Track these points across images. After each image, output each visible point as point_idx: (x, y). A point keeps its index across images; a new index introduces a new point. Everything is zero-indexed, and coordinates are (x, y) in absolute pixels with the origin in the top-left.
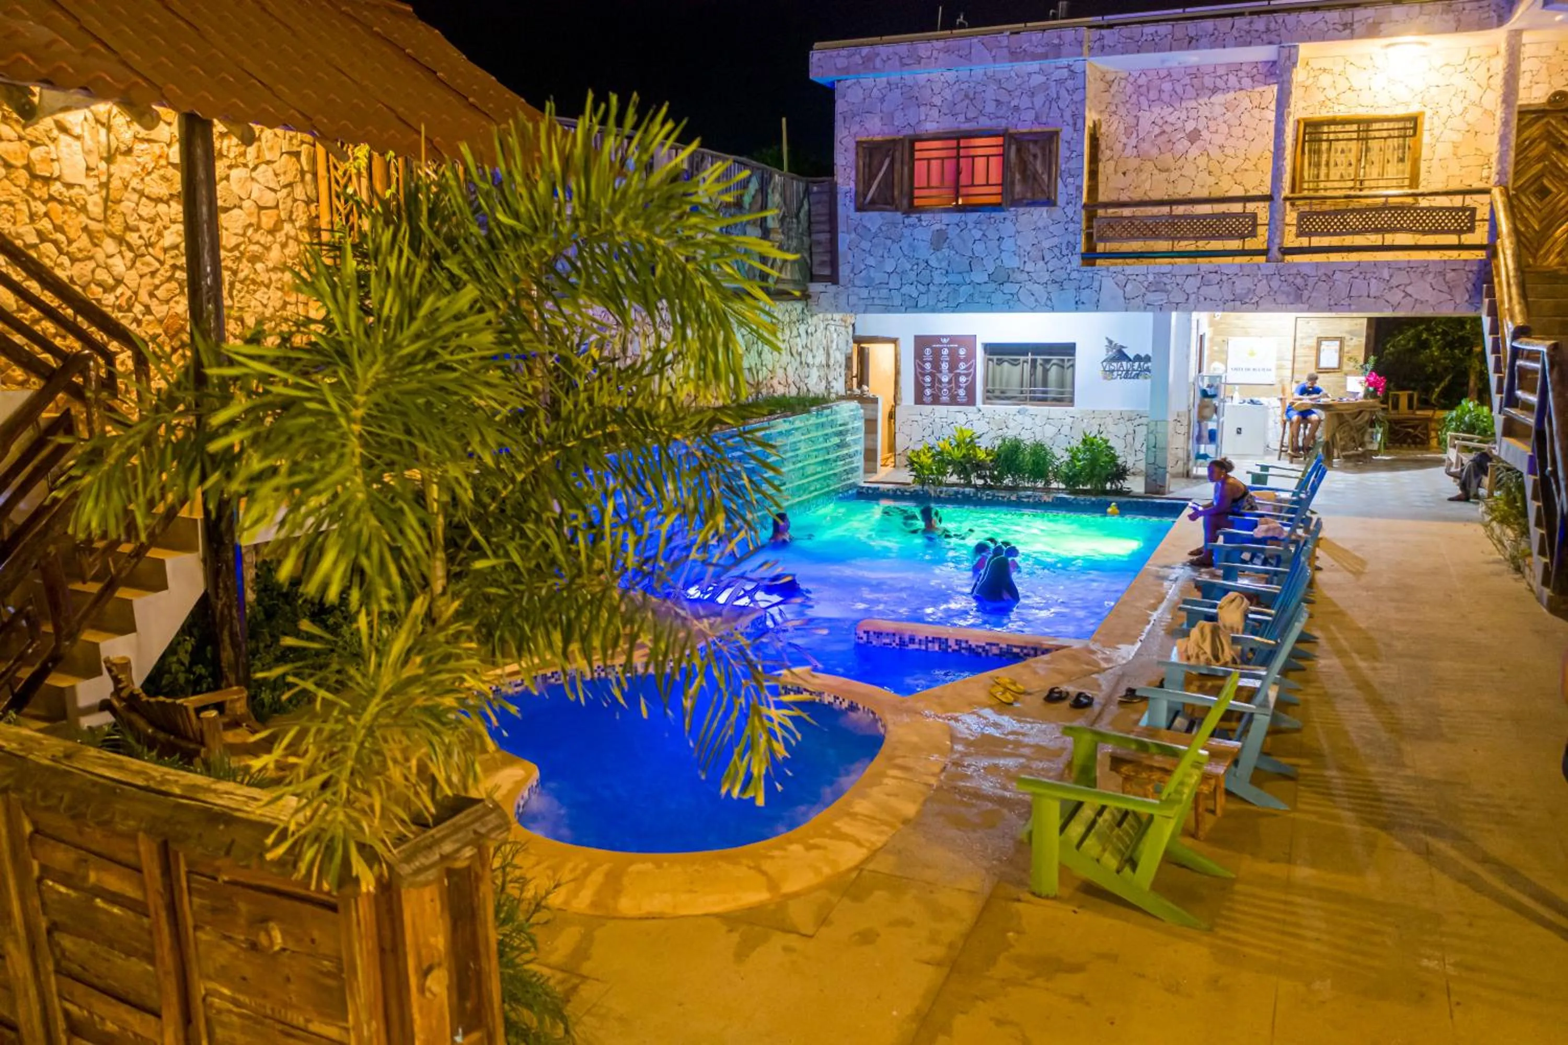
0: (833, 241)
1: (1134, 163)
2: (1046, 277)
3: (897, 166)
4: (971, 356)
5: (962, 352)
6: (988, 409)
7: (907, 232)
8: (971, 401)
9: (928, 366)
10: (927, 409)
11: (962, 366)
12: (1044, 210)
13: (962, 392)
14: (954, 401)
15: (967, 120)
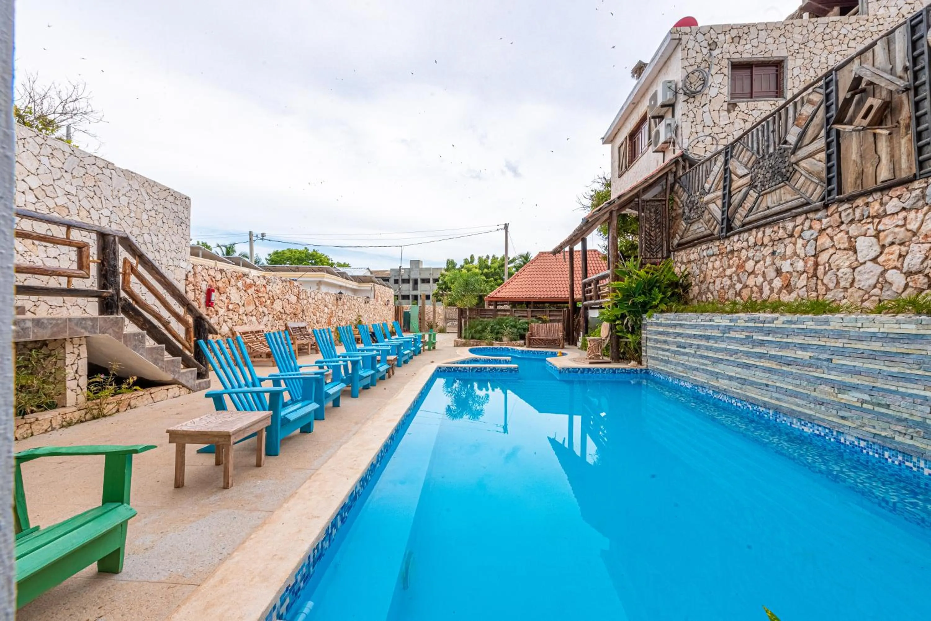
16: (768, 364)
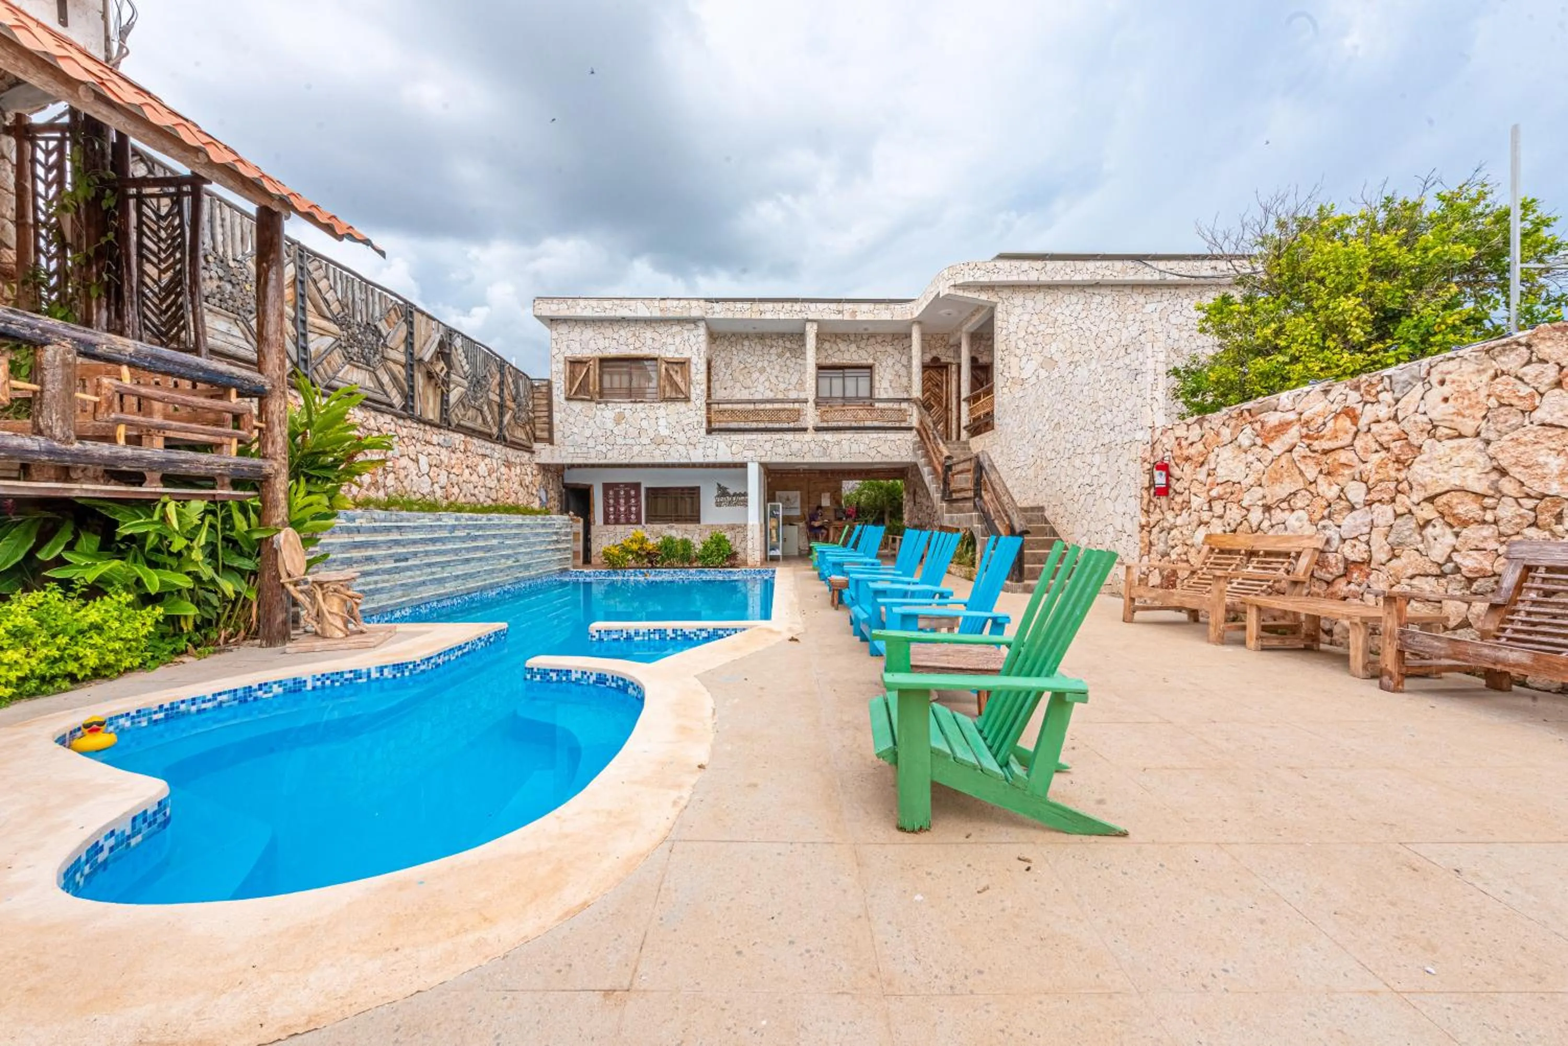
0: (550, 416)
1: (730, 384)
2: (685, 441)
3: (591, 372)
4: (637, 496)
5: (633, 493)
6: (649, 526)
7: (599, 413)
8: (639, 522)
9: (611, 501)
10: (611, 527)
11: (633, 501)
12: (683, 404)
13: (633, 517)
14: (628, 522)
15: (635, 349)
16: (479, 554)
